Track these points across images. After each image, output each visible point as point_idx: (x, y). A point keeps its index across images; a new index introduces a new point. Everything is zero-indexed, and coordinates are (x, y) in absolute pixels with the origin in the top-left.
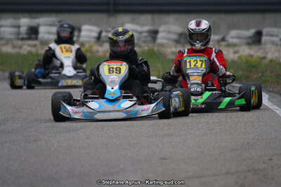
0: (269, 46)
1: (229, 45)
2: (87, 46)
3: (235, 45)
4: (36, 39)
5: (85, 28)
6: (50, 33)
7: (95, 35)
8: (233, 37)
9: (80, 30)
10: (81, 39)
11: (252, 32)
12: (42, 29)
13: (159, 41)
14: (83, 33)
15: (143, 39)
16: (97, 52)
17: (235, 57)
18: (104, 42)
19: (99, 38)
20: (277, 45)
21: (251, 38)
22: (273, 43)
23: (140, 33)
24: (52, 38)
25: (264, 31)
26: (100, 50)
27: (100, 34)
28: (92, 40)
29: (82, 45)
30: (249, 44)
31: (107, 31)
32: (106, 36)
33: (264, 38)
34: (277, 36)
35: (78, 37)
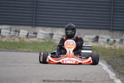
0: (101, 43)
2: (22, 39)
3: (86, 42)
5: (21, 31)
7: (26, 34)
8: (86, 38)
9: (19, 32)
11: (94, 36)
12: (2, 31)
13: (53, 38)
14: (20, 33)
15: (47, 37)
16: (26, 41)
18: (29, 37)
19: (27, 36)
20: (105, 43)
21: (94, 39)
22: (103, 42)
23: (46, 35)
24: (7, 34)
25: (100, 36)
26: (28, 40)
27: (28, 34)
28: (25, 37)
29: (20, 38)
30: (93, 42)
31: (31, 33)
32: (30, 35)
33: (99, 40)
34: (105, 39)
35: (18, 35)
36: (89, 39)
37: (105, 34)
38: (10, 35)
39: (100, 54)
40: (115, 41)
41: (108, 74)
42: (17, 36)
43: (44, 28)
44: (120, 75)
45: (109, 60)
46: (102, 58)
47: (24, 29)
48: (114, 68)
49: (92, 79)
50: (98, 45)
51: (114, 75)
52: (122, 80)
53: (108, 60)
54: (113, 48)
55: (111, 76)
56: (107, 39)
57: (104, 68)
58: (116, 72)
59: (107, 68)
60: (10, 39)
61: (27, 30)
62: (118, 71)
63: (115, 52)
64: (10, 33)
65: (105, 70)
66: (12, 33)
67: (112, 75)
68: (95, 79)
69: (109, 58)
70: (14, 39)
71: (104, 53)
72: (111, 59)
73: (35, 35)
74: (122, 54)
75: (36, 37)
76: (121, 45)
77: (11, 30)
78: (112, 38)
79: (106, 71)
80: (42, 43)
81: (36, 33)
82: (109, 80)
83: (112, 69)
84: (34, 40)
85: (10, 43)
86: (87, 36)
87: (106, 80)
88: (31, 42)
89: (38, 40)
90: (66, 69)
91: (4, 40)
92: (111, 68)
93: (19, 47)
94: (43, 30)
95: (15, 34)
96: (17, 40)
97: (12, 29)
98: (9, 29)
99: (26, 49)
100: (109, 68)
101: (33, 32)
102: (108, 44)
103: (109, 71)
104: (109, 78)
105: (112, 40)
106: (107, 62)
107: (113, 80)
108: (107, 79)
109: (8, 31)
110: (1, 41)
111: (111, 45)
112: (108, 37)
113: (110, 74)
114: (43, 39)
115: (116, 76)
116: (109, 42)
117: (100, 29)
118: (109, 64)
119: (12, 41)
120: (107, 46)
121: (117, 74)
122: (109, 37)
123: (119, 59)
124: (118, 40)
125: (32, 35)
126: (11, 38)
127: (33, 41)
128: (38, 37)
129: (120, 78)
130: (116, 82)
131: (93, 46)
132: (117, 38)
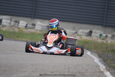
1: (78, 35)
2: (21, 29)
3: (81, 35)
4: (1, 24)
6: (6, 23)
7: (25, 25)
8: (80, 32)
9: (19, 23)
10: (19, 26)
11: (88, 31)
12: (3, 21)
14: (20, 24)
15: (44, 29)
16: (25, 31)
17: (80, 39)
18: (28, 28)
19: (26, 27)
20: (98, 37)
21: (87, 33)
22: (96, 36)
23: (43, 26)
24: (7, 24)
25: (93, 31)
26: (26, 31)
27: (27, 25)
28: (24, 27)
29: (19, 28)
30: (86, 36)
31: (30, 24)
32: (29, 26)
33: (93, 34)
34: (98, 34)
35: (18, 25)
36: (83, 33)
37: (98, 30)
38: (10, 25)
39: (93, 48)
40: (107, 36)
41: (99, 66)
42: (16, 26)
43: (42, 20)
44: (109, 68)
45: (101, 53)
46: (94, 51)
47: (23, 20)
48: (104, 61)
49: (84, 70)
50: (91, 39)
51: (104, 67)
52: (111, 73)
53: (100, 54)
54: (105, 43)
55: (101, 68)
56: (99, 34)
57: (95, 61)
58: (106, 65)
59: (98, 61)
60: (10, 29)
61: (26, 21)
62: (108, 64)
63: (106, 46)
64: (10, 23)
66: (13, 23)
67: (102, 67)
68: (87, 70)
69: (101, 52)
70: (14, 29)
71: (96, 47)
72: (103, 52)
73: (33, 26)
75: (34, 28)
76: (112, 40)
77: (11, 21)
78: (104, 33)
79: (97, 64)
80: (40, 34)
81: (34, 25)
82: (100, 72)
84: (32, 30)
85: (10, 32)
86: (81, 30)
87: (97, 72)
88: (29, 33)
89: (35, 31)
90: (60, 60)
91: (4, 29)
92: (102, 61)
93: (18, 37)
94: (41, 22)
95: (15, 24)
96: (16, 30)
97: (13, 20)
98: (10, 19)
99: (25, 38)
100: (100, 61)
101: (31, 24)
102: (100, 39)
103: (100, 64)
104: (100, 69)
105: (104, 35)
106: (98, 55)
107: (103, 72)
108: (98, 70)
109: (9, 21)
110: (2, 30)
111: (103, 39)
112: (100, 33)
113: (101, 66)
114: (40, 31)
115: (106, 69)
116: (102, 37)
117: (94, 24)
118: (100, 57)
119: (11, 31)
120: (100, 41)
121: (107, 67)
122: (102, 32)
123: (110, 53)
124: (110, 36)
125: (31, 26)
126: (11, 27)
127: (31, 32)
128: (36, 28)
129: (109, 71)
130: (106, 74)
131: (86, 40)
132: (109, 34)
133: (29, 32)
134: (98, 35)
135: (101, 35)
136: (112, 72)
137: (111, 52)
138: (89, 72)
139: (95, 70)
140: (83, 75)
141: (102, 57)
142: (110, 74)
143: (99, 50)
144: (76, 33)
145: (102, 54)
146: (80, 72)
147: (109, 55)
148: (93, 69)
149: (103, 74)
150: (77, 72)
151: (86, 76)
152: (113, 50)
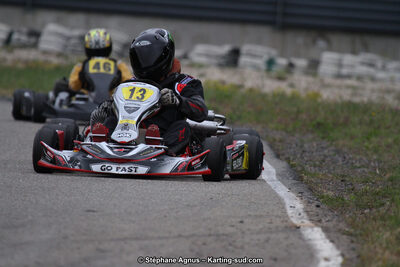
0: (248, 71)
7: (3, 36)
11: (225, 49)
15: (72, 48)
16: (4, 60)
18: (14, 47)
19: (8, 41)
21: (223, 57)
22: (256, 68)
23: (68, 38)
25: (245, 48)
26: (9, 57)
27: (10, 35)
31: (19, 32)
32: (19, 40)
33: (243, 60)
34: (261, 57)
37: (259, 42)
40: (291, 66)
41: (280, 202)
43: (63, 15)
44: (318, 206)
45: (278, 137)
48: (297, 176)
51: (299, 205)
52: (326, 230)
53: (275, 140)
54: (289, 91)
55: (290, 212)
56: (266, 58)
58: (306, 194)
59: (275, 178)
62: (310, 189)
63: (295, 109)
65: (270, 187)
67: (294, 206)
68: (242, 222)
69: (277, 129)
71: (260, 112)
72: (284, 133)
73: (33, 40)
74: (318, 119)
75: (35, 46)
76: (310, 79)
78: (282, 55)
79: (273, 191)
81: (35, 34)
82: (286, 227)
83: (291, 181)
84: (31, 55)
86: (200, 48)
87: (277, 227)
88: (20, 66)
89: (41, 58)
92: (288, 174)
94: (58, 21)
100: (281, 176)
101: (25, 30)
102: (271, 78)
103: (282, 191)
104: (285, 217)
105: (282, 62)
107: (299, 228)
108: (278, 222)
111: (280, 78)
112: (269, 53)
113: (288, 202)
114: (59, 55)
115: (307, 212)
116: (276, 69)
117: (244, 22)
118: (278, 156)
120: (270, 86)
121: (309, 203)
122: (274, 53)
123: (310, 136)
124: (301, 63)
125: (24, 38)
127: (26, 62)
128: (43, 45)
129: (320, 221)
130: (310, 237)
131: (223, 83)
132: (298, 56)
133: (19, 60)
134: (261, 62)
135: (271, 63)
136: (330, 225)
137: (312, 132)
138: (249, 230)
139: (271, 223)
140: (230, 245)
141: (283, 155)
142: (323, 235)
143: (272, 126)
144: (185, 57)
145: (281, 141)
146: (218, 235)
147: (306, 146)
148: (261, 216)
149: (301, 237)
150: (210, 235)
151: (242, 248)
152: (319, 125)
